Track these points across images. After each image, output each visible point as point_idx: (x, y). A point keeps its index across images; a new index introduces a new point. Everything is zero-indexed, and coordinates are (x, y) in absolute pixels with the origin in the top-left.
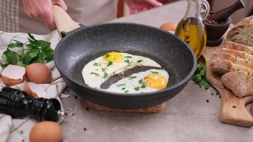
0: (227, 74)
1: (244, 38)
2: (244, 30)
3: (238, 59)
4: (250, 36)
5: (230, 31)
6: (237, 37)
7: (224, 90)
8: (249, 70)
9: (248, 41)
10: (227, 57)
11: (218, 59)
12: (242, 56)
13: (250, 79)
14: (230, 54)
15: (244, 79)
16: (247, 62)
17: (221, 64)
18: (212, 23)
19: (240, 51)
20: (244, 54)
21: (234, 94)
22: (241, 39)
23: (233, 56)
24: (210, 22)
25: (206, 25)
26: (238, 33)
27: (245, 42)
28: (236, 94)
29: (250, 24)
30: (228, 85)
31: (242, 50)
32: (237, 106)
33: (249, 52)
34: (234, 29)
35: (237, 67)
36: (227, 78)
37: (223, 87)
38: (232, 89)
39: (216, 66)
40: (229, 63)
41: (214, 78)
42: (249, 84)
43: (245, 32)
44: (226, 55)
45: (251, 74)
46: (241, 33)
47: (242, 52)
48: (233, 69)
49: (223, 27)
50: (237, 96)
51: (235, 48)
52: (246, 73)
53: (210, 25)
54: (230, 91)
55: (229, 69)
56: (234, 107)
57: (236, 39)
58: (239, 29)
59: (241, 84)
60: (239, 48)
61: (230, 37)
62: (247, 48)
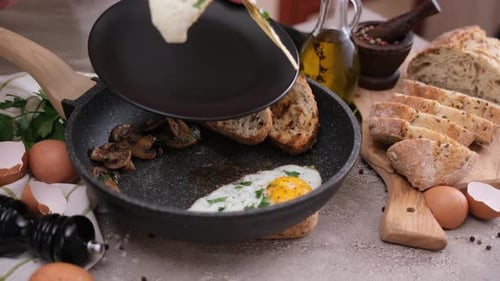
0: (397, 144)
1: (441, 73)
2: (440, 58)
3: (423, 115)
4: (452, 70)
5: (414, 59)
6: (427, 71)
7: (393, 176)
8: (442, 136)
9: (449, 80)
10: (399, 111)
11: (384, 116)
12: (430, 110)
13: (442, 155)
14: (406, 106)
15: (429, 155)
16: (439, 121)
17: (387, 125)
18: (376, 43)
19: (425, 100)
20: (434, 104)
21: (410, 184)
22: (434, 75)
23: (411, 110)
24: (372, 41)
25: (359, 48)
26: (428, 64)
27: (442, 81)
28: (413, 184)
29: (451, 45)
30: (399, 165)
31: (432, 98)
32: (415, 208)
33: (446, 101)
34: (420, 56)
35: (418, 131)
36: (396, 153)
37: (391, 171)
38: (408, 173)
39: (377, 131)
40: (403, 124)
41: (375, 152)
42: (439, 164)
43: (441, 60)
44: (399, 108)
45: (443, 145)
46: (433, 64)
47: (430, 101)
48: (411, 137)
49: (397, 51)
50: (417, 189)
51: (419, 92)
52: (433, 143)
53: (372, 47)
54: (405, 178)
55: (403, 136)
56: (410, 210)
57: (424, 76)
58: (431, 55)
59: (423, 164)
60: (427, 93)
61: (413, 70)
62: (443, 93)
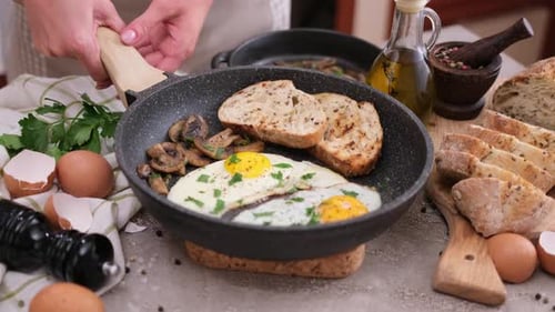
0: (461, 182)
1: (529, 106)
2: (529, 88)
3: (497, 151)
4: (542, 103)
5: (500, 88)
6: (515, 101)
7: (457, 218)
8: (515, 177)
9: (538, 114)
10: (470, 145)
11: (453, 149)
12: (505, 146)
13: (512, 198)
14: (478, 140)
15: (497, 197)
16: (514, 159)
17: (452, 159)
18: (457, 67)
19: (502, 134)
20: (511, 140)
21: (473, 228)
22: (521, 108)
23: (484, 144)
24: (453, 65)
25: (436, 71)
26: (516, 94)
27: (531, 115)
28: (477, 229)
29: (543, 73)
30: (463, 205)
31: (512, 132)
32: (475, 256)
33: (528, 138)
34: (508, 84)
35: (488, 169)
36: (461, 191)
37: (455, 212)
38: (472, 216)
39: (443, 165)
40: (471, 160)
41: (440, 189)
42: (508, 208)
43: (530, 91)
44: (470, 141)
45: (514, 187)
46: (522, 94)
47: (508, 136)
48: (480, 175)
49: (480, 77)
50: (481, 234)
51: (499, 126)
52: (502, 183)
53: (451, 71)
54: (468, 220)
55: (470, 173)
56: (469, 258)
57: (511, 108)
58: (518, 84)
59: (489, 207)
60: (508, 127)
61: (499, 99)
62: (526, 128)
